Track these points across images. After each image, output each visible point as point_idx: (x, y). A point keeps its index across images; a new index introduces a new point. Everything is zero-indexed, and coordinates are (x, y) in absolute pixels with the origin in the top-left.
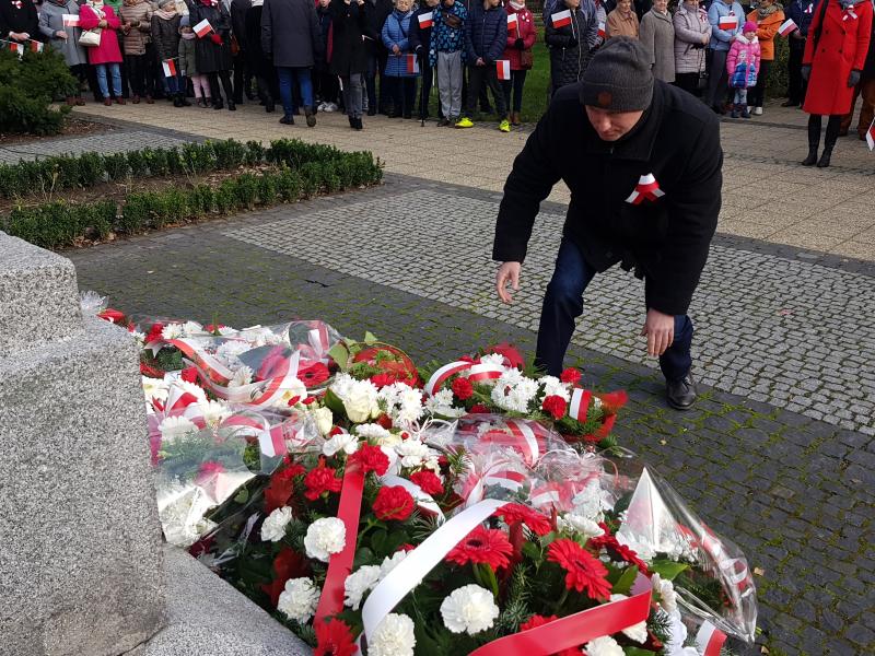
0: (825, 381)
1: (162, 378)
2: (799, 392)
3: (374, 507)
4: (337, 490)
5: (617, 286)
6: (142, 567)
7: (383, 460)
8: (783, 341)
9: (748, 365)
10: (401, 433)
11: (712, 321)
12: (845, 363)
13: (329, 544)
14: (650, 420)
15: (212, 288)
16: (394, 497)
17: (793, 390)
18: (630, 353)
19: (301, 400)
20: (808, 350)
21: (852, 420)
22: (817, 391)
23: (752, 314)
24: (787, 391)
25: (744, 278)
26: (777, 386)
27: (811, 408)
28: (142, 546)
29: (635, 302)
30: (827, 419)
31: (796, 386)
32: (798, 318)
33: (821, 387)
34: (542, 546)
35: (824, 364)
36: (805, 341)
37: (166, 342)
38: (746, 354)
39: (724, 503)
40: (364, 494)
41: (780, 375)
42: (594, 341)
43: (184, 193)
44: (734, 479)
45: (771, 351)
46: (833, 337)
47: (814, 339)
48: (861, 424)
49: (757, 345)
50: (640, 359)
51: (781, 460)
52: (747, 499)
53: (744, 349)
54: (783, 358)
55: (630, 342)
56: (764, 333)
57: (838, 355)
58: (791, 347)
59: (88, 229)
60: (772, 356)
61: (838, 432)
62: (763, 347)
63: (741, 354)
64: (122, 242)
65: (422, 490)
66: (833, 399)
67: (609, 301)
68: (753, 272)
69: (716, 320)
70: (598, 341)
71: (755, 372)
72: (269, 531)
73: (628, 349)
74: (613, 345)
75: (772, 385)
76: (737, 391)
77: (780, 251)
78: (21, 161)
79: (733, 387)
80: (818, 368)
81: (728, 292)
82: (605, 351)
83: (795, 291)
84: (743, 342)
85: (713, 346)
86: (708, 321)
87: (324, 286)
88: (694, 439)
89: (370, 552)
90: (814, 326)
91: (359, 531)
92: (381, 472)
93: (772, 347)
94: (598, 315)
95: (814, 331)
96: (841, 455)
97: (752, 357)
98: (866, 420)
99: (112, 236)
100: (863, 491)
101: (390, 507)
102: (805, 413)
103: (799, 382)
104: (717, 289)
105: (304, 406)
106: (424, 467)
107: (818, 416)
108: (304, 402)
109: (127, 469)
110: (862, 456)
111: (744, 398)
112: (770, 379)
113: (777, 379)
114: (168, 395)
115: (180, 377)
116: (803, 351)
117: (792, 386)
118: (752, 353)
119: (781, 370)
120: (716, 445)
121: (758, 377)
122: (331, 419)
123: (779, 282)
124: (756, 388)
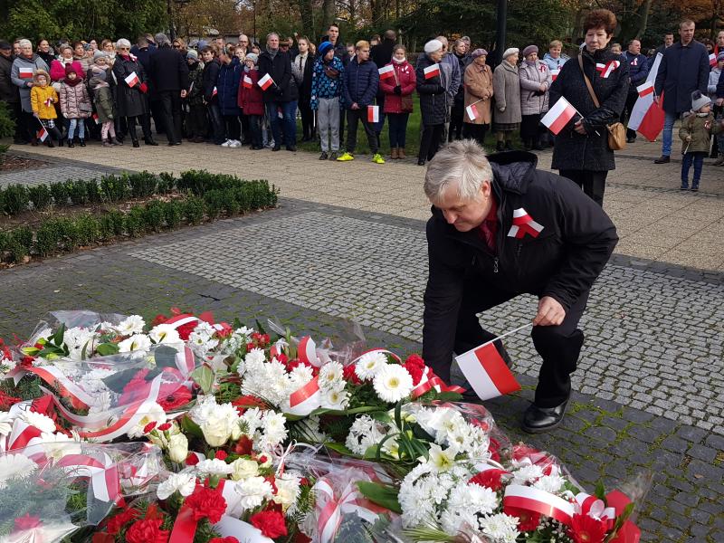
0: (662, 379)
1: (8, 410)
2: (642, 389)
7: (221, 505)
8: (624, 341)
9: (594, 365)
10: (259, 456)
12: (678, 361)
15: (111, 305)
17: (636, 387)
19: (158, 425)
20: (645, 349)
21: (690, 415)
22: (656, 388)
23: (595, 317)
24: (630, 389)
26: (621, 384)
27: (652, 404)
30: (668, 415)
31: (638, 383)
32: (635, 320)
33: (660, 384)
35: (660, 362)
36: (643, 341)
37: (30, 371)
38: (591, 353)
41: (623, 373)
44: (588, 480)
45: (613, 350)
46: (666, 336)
47: (650, 339)
48: (698, 419)
49: (601, 346)
51: (630, 459)
53: (590, 349)
54: (624, 357)
56: (606, 334)
57: (672, 353)
58: (631, 346)
59: (6, 253)
60: (615, 355)
61: (678, 428)
62: (606, 347)
63: (587, 354)
64: (36, 264)
65: (263, 534)
66: (670, 395)
71: (601, 371)
75: (616, 383)
76: (586, 390)
77: (615, 260)
79: (584, 385)
80: (656, 365)
83: (630, 295)
87: (216, 300)
90: (649, 327)
92: (216, 519)
93: (614, 347)
95: (650, 331)
96: (682, 450)
97: (598, 357)
98: (702, 415)
99: (27, 259)
100: (705, 487)
102: (648, 410)
103: (640, 379)
105: (161, 433)
107: (659, 412)
108: (160, 428)
110: (700, 451)
111: (592, 396)
112: (614, 377)
113: (621, 377)
114: (10, 429)
115: (29, 408)
116: (641, 350)
117: (634, 384)
118: (597, 353)
119: (623, 369)
120: (570, 444)
121: (603, 375)
122: (186, 445)
123: (616, 287)
124: (603, 387)
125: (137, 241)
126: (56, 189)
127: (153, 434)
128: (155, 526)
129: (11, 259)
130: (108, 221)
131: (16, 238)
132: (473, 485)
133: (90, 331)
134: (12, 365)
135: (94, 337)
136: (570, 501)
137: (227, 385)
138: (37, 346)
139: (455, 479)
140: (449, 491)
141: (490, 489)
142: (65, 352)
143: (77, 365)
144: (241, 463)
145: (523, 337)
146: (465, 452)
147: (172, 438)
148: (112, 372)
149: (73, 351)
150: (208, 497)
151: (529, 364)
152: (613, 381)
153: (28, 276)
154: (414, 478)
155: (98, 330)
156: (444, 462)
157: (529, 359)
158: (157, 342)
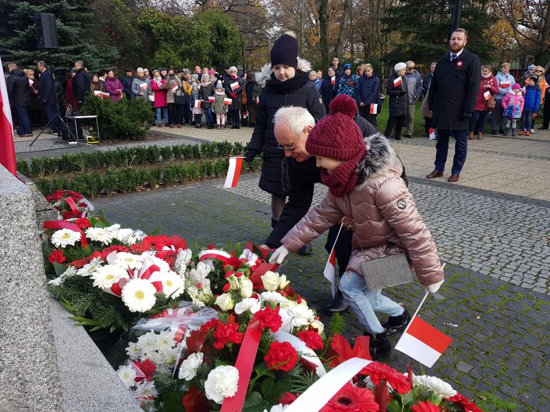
3: (266, 358)
4: (238, 342)
5: (440, 219)
6: (39, 406)
7: (278, 321)
9: (530, 269)
11: (502, 241)
13: (224, 389)
14: (468, 302)
16: (282, 351)
18: (451, 259)
23: (528, 238)
25: (519, 217)
28: (39, 387)
29: (453, 229)
34: (404, 403)
38: (527, 262)
39: (526, 363)
40: (259, 346)
43: (198, 166)
45: (543, 261)
49: (534, 257)
50: (458, 263)
52: (542, 360)
53: (526, 259)
55: (451, 252)
56: (537, 250)
59: (145, 183)
60: (545, 264)
62: (538, 259)
63: (524, 262)
64: (162, 189)
65: (307, 345)
68: (524, 214)
69: (505, 241)
71: (536, 274)
72: (184, 371)
73: (450, 256)
76: (524, 285)
77: (539, 203)
78: (118, 149)
79: (522, 283)
81: (510, 225)
84: (524, 255)
85: (505, 257)
86: (499, 241)
88: (499, 316)
89: (260, 396)
91: (252, 378)
92: (275, 330)
93: (544, 259)
99: (157, 186)
101: (278, 359)
104: (503, 223)
106: (310, 326)
109: (22, 316)
111: (530, 290)
115: (154, 254)
118: (531, 262)
120: (515, 321)
121: (537, 277)
122: (252, 287)
123: (542, 220)
124: (538, 284)
125: (220, 179)
126: (175, 149)
127: (231, 278)
128: (233, 328)
129: (148, 186)
130: (204, 167)
131: (152, 174)
145: (475, 249)
147: (242, 281)
150: (270, 314)
151: (480, 265)
153: (157, 196)
157: (480, 263)
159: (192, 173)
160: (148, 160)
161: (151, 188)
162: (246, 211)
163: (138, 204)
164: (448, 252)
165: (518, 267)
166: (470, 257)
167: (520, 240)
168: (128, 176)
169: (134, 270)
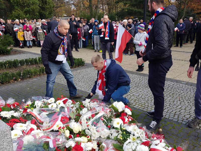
0: (191, 115)
1: (26, 123)
5: (140, 91)
8: (180, 105)
9: (172, 111)
10: (87, 136)
17: (183, 118)
19: (62, 127)
20: (186, 107)
22: (189, 118)
23: (172, 98)
24: (182, 118)
29: (145, 95)
31: (184, 117)
32: (183, 99)
33: (190, 117)
35: (190, 111)
36: (185, 105)
37: (28, 113)
42: (135, 105)
43: (38, 69)
44: (171, 143)
45: (177, 107)
46: (192, 103)
47: (187, 104)
50: (146, 110)
51: (182, 138)
53: (171, 107)
54: (180, 109)
55: (144, 105)
56: (175, 103)
57: (193, 108)
58: (182, 106)
59: (14, 78)
60: (178, 109)
61: (195, 129)
62: (175, 106)
63: (170, 108)
64: (22, 81)
67: (138, 94)
68: (171, 87)
70: (136, 105)
71: (174, 113)
73: (143, 108)
74: (140, 106)
75: (178, 117)
76: (170, 118)
77: (177, 81)
79: (169, 117)
80: (189, 112)
81: (166, 92)
82: (138, 108)
83: (182, 92)
84: (170, 105)
90: (187, 101)
93: (178, 106)
94: (136, 98)
95: (187, 102)
96: (196, 136)
97: (173, 109)
99: (20, 80)
103: (185, 116)
105: (62, 129)
108: (62, 128)
111: (172, 120)
112: (178, 115)
113: (179, 115)
114: (27, 128)
115: (30, 123)
116: (185, 107)
117: (183, 117)
118: (173, 108)
119: (180, 113)
120: (166, 133)
122: (69, 132)
123: (178, 89)
124: (175, 117)
126: (26, 61)
127: (60, 130)
129: (15, 80)
130: (41, 69)
131: (17, 74)
132: (142, 145)
133: (41, 102)
134: (22, 110)
135: (42, 104)
136: (167, 149)
137: (77, 117)
138: (28, 105)
139: (137, 143)
140: (136, 147)
141: (147, 146)
142: (35, 107)
143: (38, 111)
144: (83, 138)
146: (139, 136)
147: (66, 131)
148: (48, 113)
149: (37, 107)
152: (177, 116)
153: (20, 85)
154: (127, 143)
155: (43, 101)
156: (134, 139)
158: (58, 105)
159: (35, 73)
160: (14, 66)
161: (17, 81)
162: (61, 90)
163: (12, 89)
164: (143, 105)
165: (168, 111)
166: (151, 108)
167: (169, 98)
168: (6, 76)
169: (24, 130)
